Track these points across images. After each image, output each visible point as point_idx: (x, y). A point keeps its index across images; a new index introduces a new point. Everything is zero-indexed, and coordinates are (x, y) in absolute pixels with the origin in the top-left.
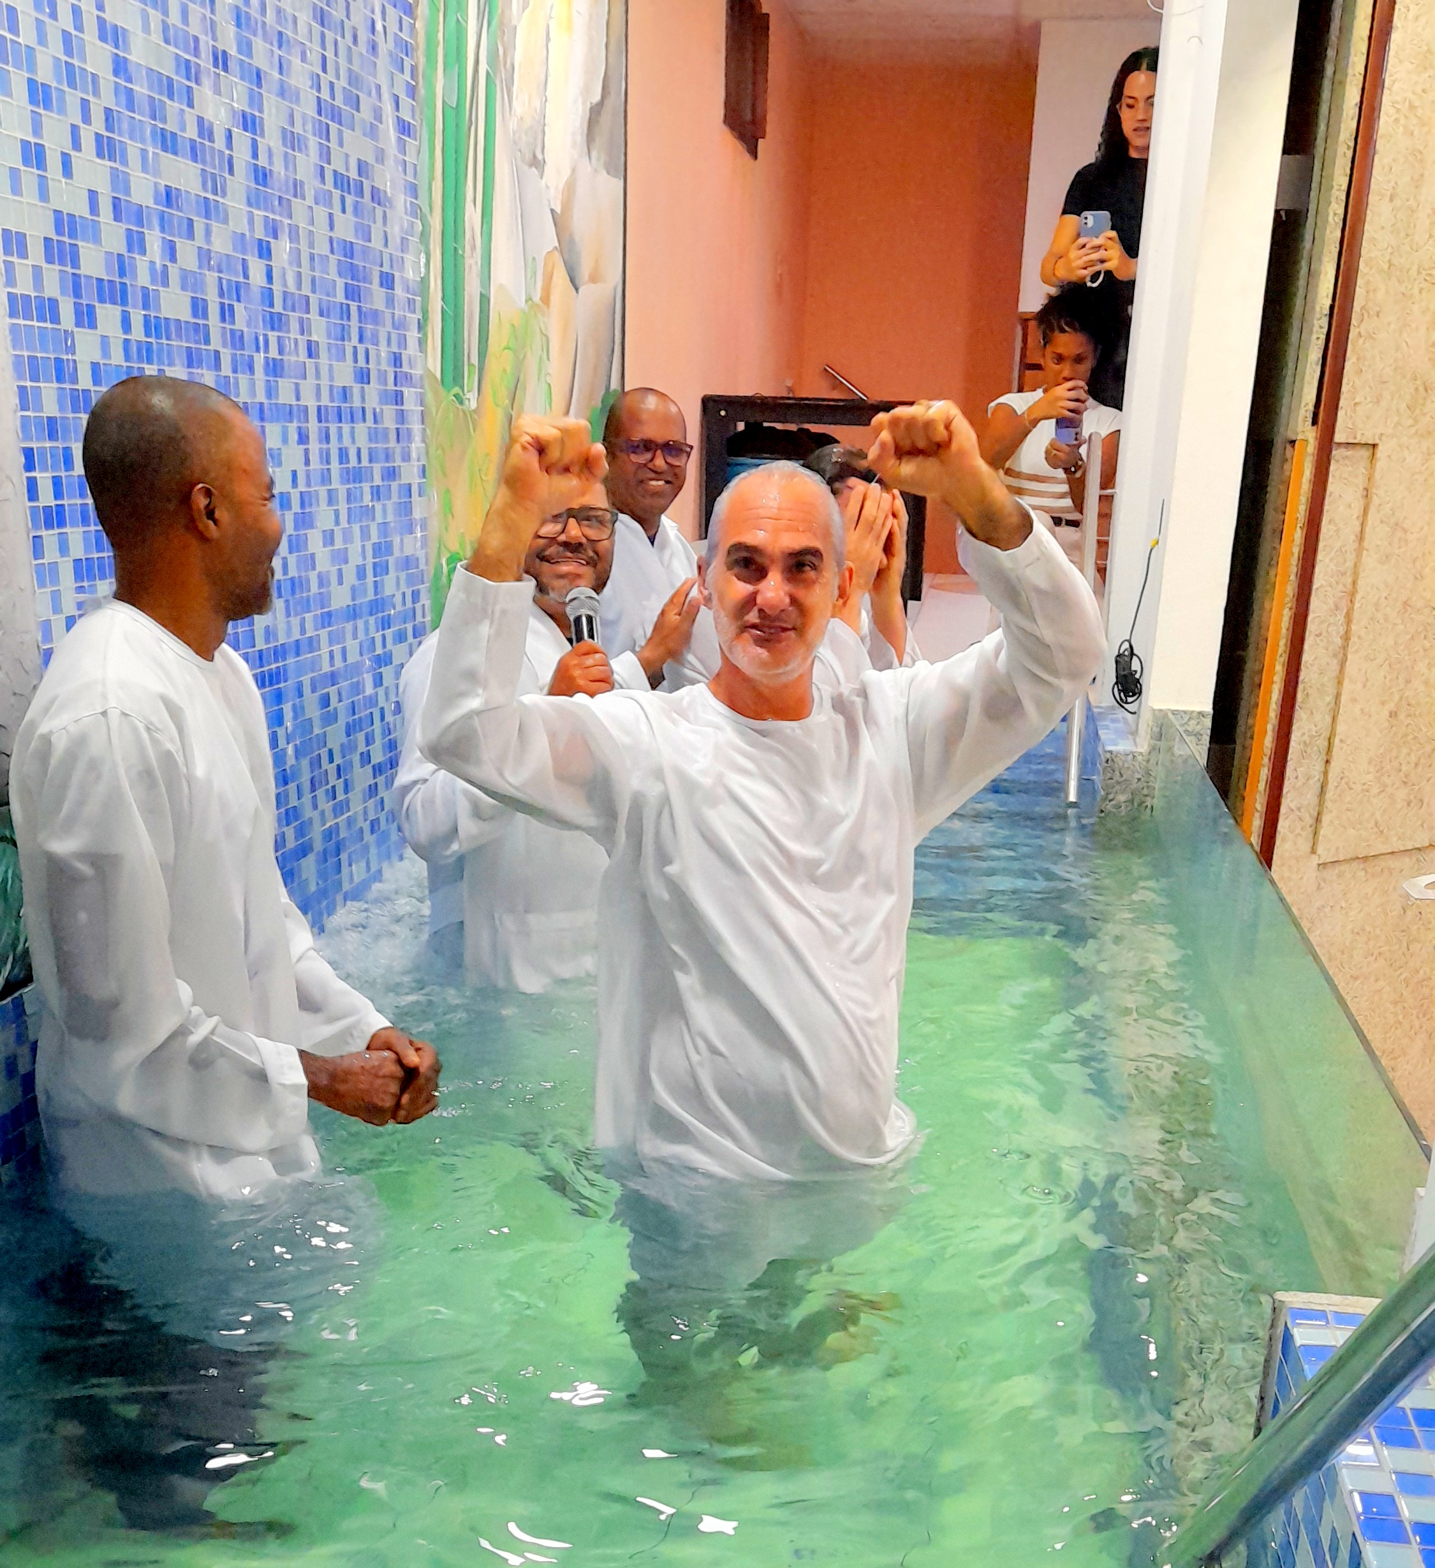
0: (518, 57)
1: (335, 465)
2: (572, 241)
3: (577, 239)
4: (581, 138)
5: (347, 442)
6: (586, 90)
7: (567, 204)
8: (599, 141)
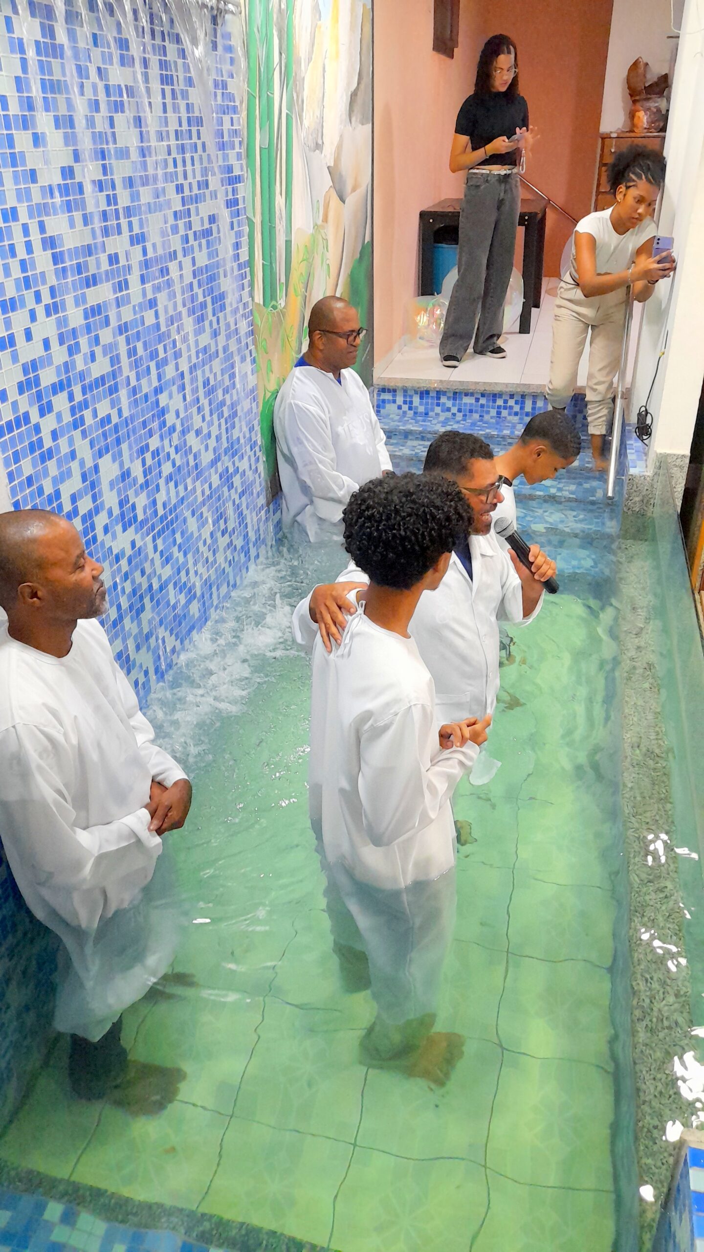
0: (306, 93)
1: (201, 393)
2: (341, 176)
3: (344, 173)
4: (345, 117)
5: (207, 374)
6: (349, 84)
7: (337, 160)
8: (357, 108)
